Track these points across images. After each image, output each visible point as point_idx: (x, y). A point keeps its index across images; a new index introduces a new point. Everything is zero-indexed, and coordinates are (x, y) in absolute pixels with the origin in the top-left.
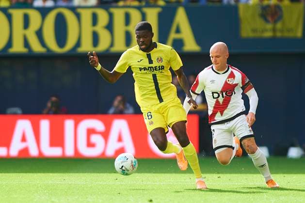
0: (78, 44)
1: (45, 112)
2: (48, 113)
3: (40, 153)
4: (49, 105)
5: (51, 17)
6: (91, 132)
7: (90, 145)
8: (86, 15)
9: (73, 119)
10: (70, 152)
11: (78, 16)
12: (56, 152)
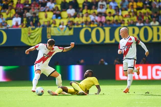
0: (152, 39)
1: (141, 63)
2: (142, 64)
3: (139, 78)
4: (142, 61)
5: (142, 30)
6: (157, 70)
7: (157, 75)
8: (155, 29)
9: (151, 66)
10: (150, 77)
11: (152, 29)
12: (145, 77)
